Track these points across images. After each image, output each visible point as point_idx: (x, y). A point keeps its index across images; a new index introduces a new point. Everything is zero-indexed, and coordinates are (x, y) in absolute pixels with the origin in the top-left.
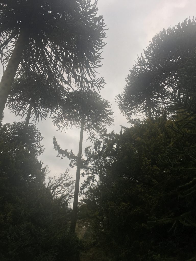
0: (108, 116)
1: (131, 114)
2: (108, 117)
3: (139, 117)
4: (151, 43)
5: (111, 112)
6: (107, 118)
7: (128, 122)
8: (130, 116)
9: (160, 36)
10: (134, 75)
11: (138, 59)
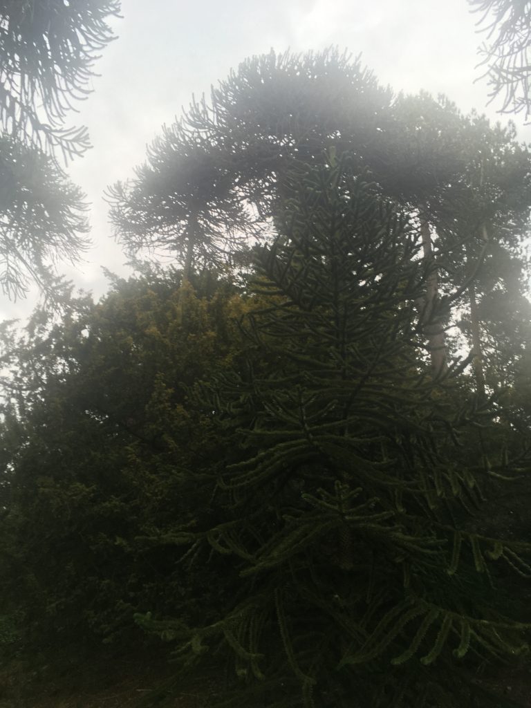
0: (72, 232)
1: (140, 245)
2: (74, 234)
3: (160, 260)
4: (234, 74)
5: (85, 224)
6: (70, 238)
7: (127, 264)
8: (135, 249)
9: (260, 64)
10: (172, 146)
11: (193, 106)
